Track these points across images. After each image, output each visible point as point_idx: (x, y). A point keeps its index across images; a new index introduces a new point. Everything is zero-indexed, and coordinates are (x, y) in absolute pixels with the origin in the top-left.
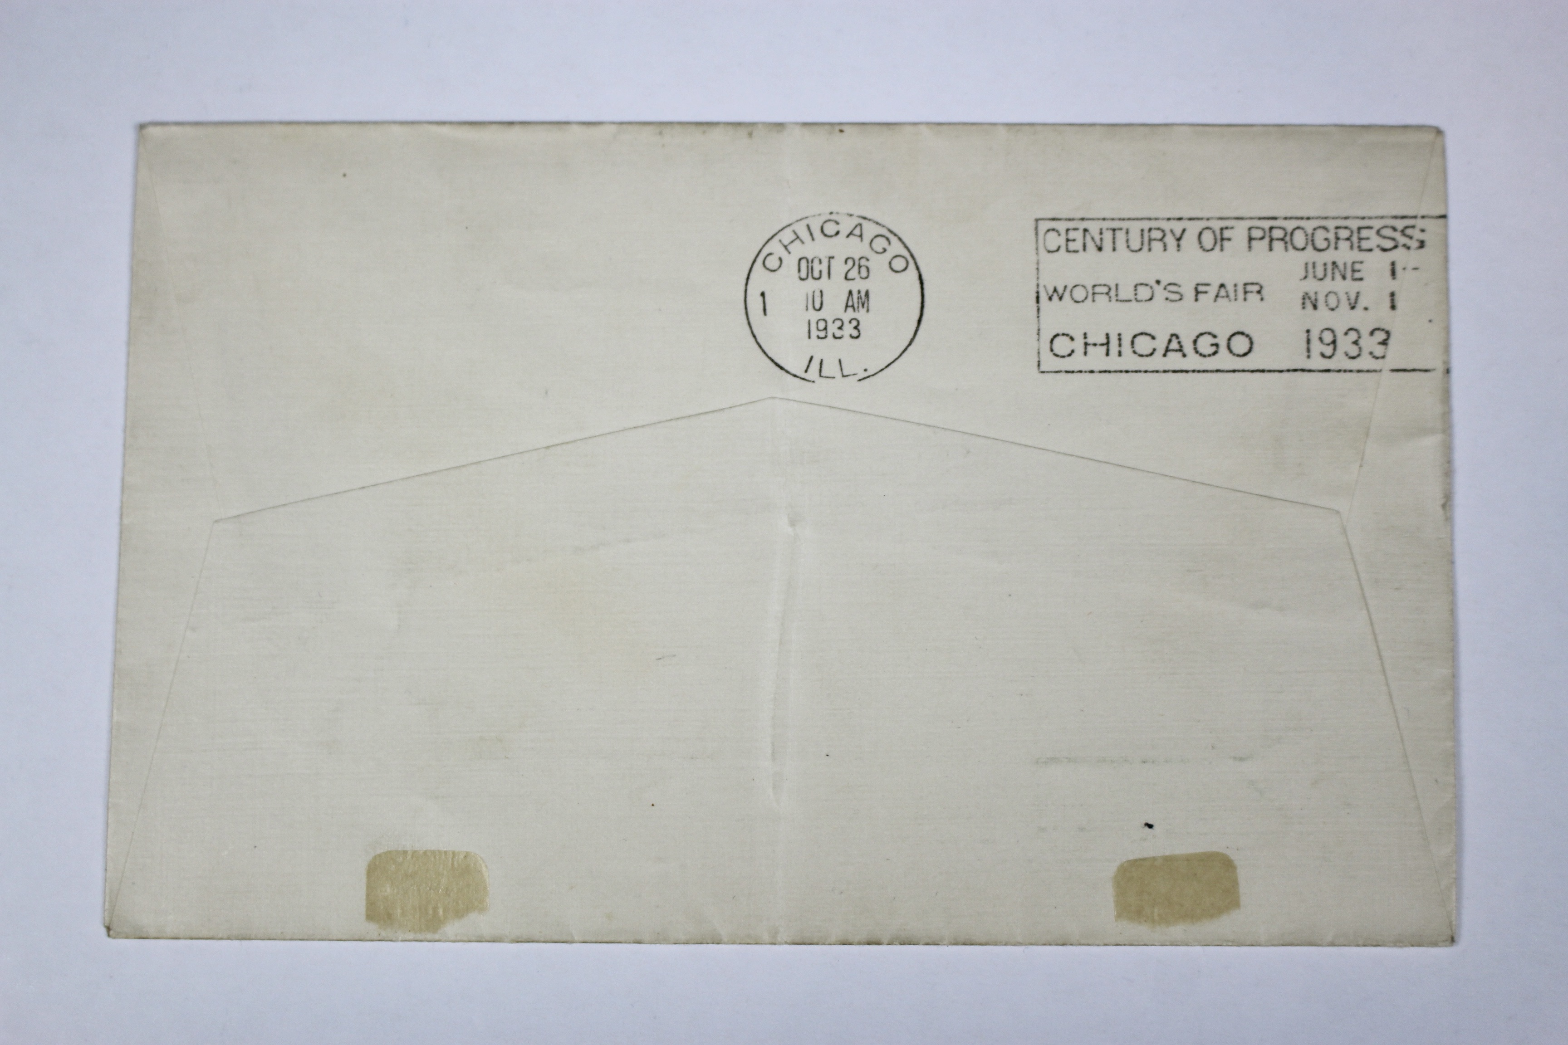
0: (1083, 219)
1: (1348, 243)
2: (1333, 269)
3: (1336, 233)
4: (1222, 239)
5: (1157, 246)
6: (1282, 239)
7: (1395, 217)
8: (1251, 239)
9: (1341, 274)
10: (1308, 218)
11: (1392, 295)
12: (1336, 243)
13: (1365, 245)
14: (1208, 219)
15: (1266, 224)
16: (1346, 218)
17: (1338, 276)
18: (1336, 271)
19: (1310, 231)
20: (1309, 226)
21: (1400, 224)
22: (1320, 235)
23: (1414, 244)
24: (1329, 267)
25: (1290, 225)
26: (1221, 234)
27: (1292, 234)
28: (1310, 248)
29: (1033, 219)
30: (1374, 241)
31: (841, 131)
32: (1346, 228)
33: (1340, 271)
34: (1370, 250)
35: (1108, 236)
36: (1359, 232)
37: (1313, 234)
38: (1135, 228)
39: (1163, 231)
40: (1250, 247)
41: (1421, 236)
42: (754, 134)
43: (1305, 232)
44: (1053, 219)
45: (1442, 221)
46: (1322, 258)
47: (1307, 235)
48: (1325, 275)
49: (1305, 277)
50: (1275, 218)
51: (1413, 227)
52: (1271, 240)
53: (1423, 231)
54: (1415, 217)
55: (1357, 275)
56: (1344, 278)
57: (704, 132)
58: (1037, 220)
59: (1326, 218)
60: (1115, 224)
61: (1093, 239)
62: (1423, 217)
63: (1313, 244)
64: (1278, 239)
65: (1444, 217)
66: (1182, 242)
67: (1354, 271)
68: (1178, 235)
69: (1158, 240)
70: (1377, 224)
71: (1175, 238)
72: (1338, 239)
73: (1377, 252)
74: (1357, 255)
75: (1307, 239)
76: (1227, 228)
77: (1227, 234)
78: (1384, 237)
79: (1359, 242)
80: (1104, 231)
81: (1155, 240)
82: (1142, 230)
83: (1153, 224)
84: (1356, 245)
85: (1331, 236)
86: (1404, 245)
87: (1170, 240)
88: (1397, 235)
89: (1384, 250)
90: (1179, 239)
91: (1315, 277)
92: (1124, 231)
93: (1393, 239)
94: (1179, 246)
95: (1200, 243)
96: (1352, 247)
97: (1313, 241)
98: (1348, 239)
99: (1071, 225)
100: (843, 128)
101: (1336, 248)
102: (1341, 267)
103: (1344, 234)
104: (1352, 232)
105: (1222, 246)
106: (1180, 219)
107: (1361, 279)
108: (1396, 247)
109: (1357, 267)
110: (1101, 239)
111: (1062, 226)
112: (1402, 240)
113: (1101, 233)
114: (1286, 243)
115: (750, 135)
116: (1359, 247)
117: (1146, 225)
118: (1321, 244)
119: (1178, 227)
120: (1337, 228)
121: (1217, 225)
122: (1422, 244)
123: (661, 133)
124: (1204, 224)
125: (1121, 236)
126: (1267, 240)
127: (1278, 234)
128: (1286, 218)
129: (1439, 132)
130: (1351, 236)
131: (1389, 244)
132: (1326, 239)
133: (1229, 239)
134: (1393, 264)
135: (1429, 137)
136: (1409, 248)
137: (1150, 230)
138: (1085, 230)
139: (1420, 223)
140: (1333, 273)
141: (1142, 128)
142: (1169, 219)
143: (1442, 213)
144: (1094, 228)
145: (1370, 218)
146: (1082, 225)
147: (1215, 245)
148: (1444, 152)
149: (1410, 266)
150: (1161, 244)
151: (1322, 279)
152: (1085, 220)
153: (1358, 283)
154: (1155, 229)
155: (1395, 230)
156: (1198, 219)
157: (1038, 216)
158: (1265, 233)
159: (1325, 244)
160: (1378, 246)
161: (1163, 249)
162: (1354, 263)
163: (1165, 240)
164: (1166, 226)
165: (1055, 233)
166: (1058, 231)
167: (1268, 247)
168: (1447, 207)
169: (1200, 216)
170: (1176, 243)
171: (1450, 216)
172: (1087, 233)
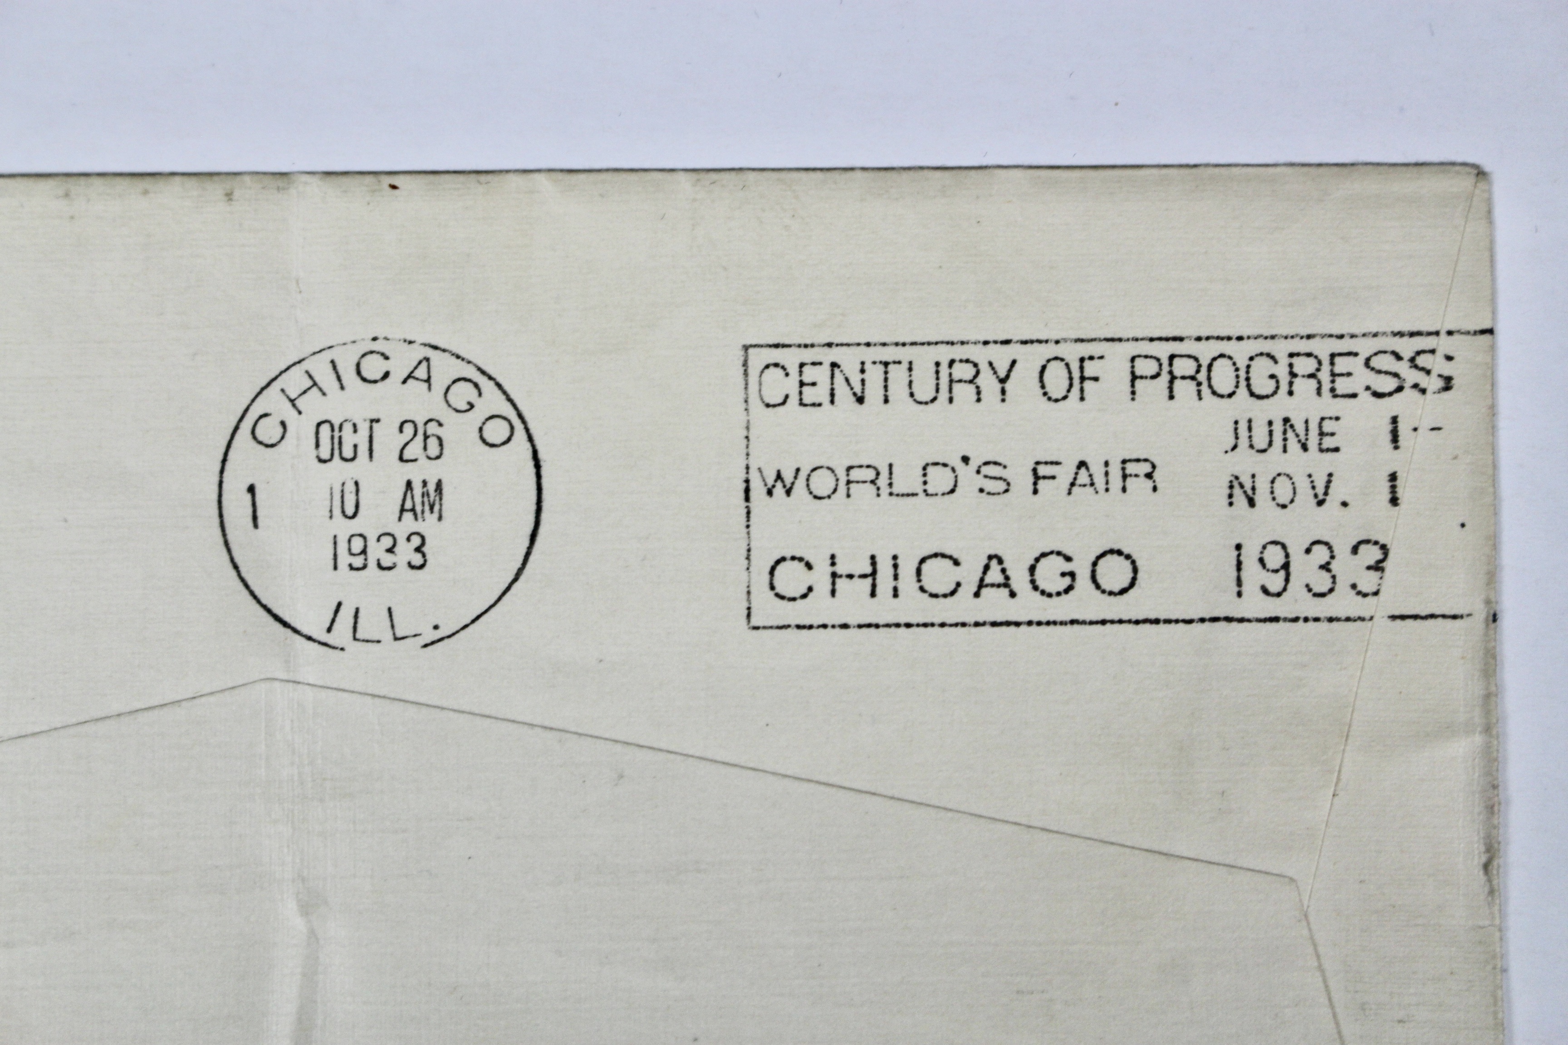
0: (829, 345)
1: (1313, 383)
2: (1285, 432)
3: (1291, 365)
4: (1083, 379)
5: (963, 392)
6: (1193, 378)
7: (1400, 334)
8: (1134, 377)
9: (1299, 441)
10: (1240, 338)
11: (1393, 477)
12: (1291, 384)
13: (1343, 387)
14: (1057, 342)
15: (1163, 350)
16: (1309, 337)
17: (1293, 445)
18: (1290, 434)
19: (1242, 364)
20: (1241, 352)
21: (1407, 347)
22: (1262, 368)
23: (1433, 383)
24: (1278, 428)
25: (1206, 351)
26: (1082, 368)
27: (1210, 366)
28: (1243, 391)
29: (740, 347)
30: (1362, 378)
31: (394, 187)
32: (1309, 355)
33: (1297, 436)
34: (1354, 396)
35: (875, 375)
36: (1332, 363)
37: (1248, 367)
38: (924, 359)
39: (976, 365)
40: (1133, 393)
41: (1447, 369)
42: (237, 194)
43: (1234, 364)
44: (776, 346)
45: (1487, 337)
46: (1261, 412)
47: (1237, 370)
48: (1270, 444)
49: (1235, 447)
50: (1181, 339)
51: (1433, 352)
52: (1173, 378)
53: (1449, 358)
54: (1437, 333)
55: (1328, 442)
56: (1305, 448)
57: (146, 192)
58: (746, 348)
59: (1273, 337)
60: (888, 354)
61: (847, 380)
62: (1450, 333)
63: (1249, 386)
64: (1183, 378)
65: (1490, 331)
66: (1008, 386)
67: (1322, 434)
68: (1002, 374)
69: (965, 382)
70: (1366, 347)
71: (998, 377)
72: (1293, 375)
73: (1365, 396)
74: (1328, 406)
75: (1237, 377)
76: (1091, 358)
77: (1090, 369)
78: (1379, 372)
79: (1333, 382)
80: (868, 366)
81: (960, 381)
82: (938, 364)
83: (958, 352)
84: (1326, 386)
85: (1282, 371)
86: (1415, 386)
87: (987, 381)
88: (1403, 368)
89: (1378, 395)
90: (1003, 381)
91: (1251, 446)
92: (905, 365)
93: (1396, 375)
94: (1003, 392)
95: (1043, 387)
96: (1319, 392)
97: (1248, 379)
98: (1312, 376)
99: (808, 355)
100: (395, 181)
101: (1291, 393)
102: (1300, 428)
103: (1304, 366)
104: (1320, 363)
105: (1082, 390)
106: (1007, 342)
107: (1337, 450)
108: (1400, 389)
109: (1328, 426)
110: (863, 381)
111: (791, 358)
112: (1411, 376)
113: (863, 371)
114: (1199, 384)
115: (229, 196)
116: (1333, 390)
117: (944, 354)
118: (1263, 385)
119: (1001, 357)
120: (1291, 355)
121: (1072, 353)
122: (1448, 383)
123: (67, 195)
124: (1051, 350)
125: (898, 374)
126: (1165, 378)
127: (1183, 367)
128: (1199, 339)
129: (1480, 174)
130: (1318, 370)
131: (1387, 384)
132: (1272, 376)
133: (1096, 379)
134: (1394, 420)
135: (1464, 183)
136: (1423, 391)
137: (952, 363)
138: (834, 365)
139: (1444, 344)
140: (1285, 440)
141: (938, 174)
142: (986, 343)
143: (1487, 325)
144: (849, 360)
145: (1353, 336)
146: (828, 356)
147: (1069, 391)
148: (1490, 212)
149: (1425, 424)
150: (971, 388)
151: (1264, 451)
152: (834, 346)
153: (1330, 455)
154: (961, 361)
155: (1399, 357)
156: (1039, 341)
157: (748, 342)
158: (1160, 365)
159: (1271, 385)
160: (1368, 388)
161: (975, 397)
162: (1323, 419)
163: (978, 381)
164: (980, 355)
165: (779, 372)
166: (783, 368)
167: (1166, 392)
168: (1494, 313)
169: (1043, 337)
170: (999, 386)
171: (1500, 330)
172: (837, 371)
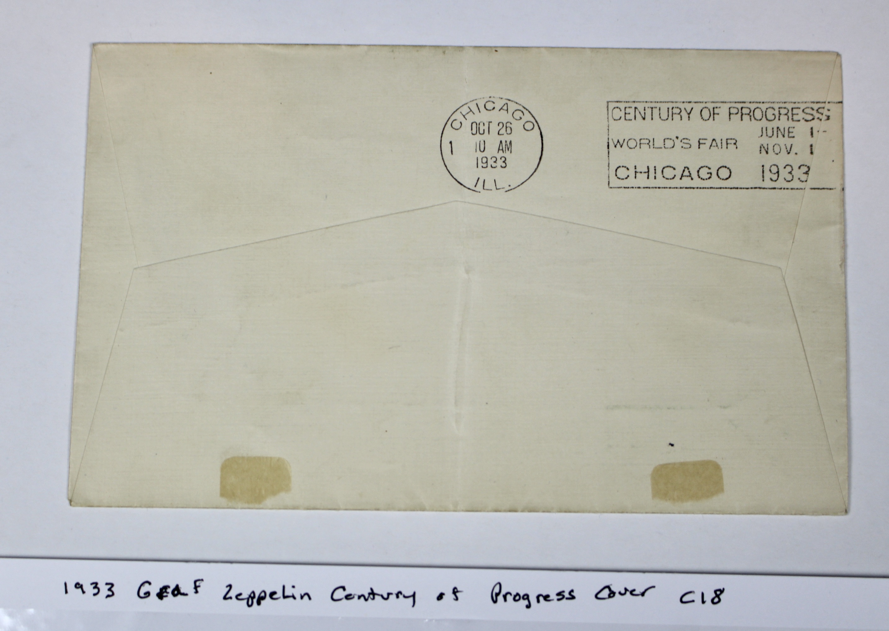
0: (634, 102)
1: (786, 117)
2: (777, 131)
3: (779, 111)
4: (714, 114)
5: (677, 117)
6: (749, 114)
7: (813, 102)
8: (730, 114)
9: (782, 134)
10: (763, 103)
11: (811, 146)
12: (779, 117)
13: (795, 118)
14: (706, 103)
15: (739, 106)
16: (785, 103)
17: (780, 135)
18: (779, 132)
19: (764, 110)
20: (764, 107)
21: (816, 106)
22: (770, 112)
23: (824, 118)
24: (775, 130)
25: (752, 107)
26: (714, 111)
27: (754, 111)
28: (764, 118)
29: (606, 102)
30: (801, 116)
31: (496, 51)
32: (785, 108)
33: (781, 132)
34: (799, 121)
35: (648, 111)
36: (792, 111)
37: (766, 111)
38: (664, 107)
39: (680, 109)
40: (730, 118)
41: (828, 113)
42: (446, 52)
43: (761, 110)
44: (617, 102)
45: (840, 104)
46: (770, 125)
47: (762, 112)
48: (773, 135)
49: (762, 136)
50: (744, 102)
51: (824, 108)
52: (742, 115)
53: (829, 110)
54: (825, 102)
55: (791, 135)
56: (784, 136)
57: (418, 51)
58: (608, 102)
59: (774, 102)
60: (653, 105)
61: (640, 113)
62: (829, 103)
63: (766, 117)
64: (746, 114)
65: (841, 102)
66: (691, 115)
67: (789, 132)
68: (689, 112)
69: (677, 114)
70: (803, 106)
71: (687, 113)
72: (780, 114)
73: (802, 122)
74: (791, 124)
75: (763, 114)
76: (717, 108)
77: (716, 111)
78: (807, 114)
79: (792, 116)
80: (646, 108)
81: (675, 114)
82: (668, 108)
83: (675, 105)
84: (790, 118)
85: (776, 113)
86: (818, 118)
87: (684, 114)
88: (814, 113)
89: (807, 121)
90: (689, 114)
91: (767, 135)
92: (658, 108)
93: (812, 115)
94: (689, 117)
95: (701, 116)
96: (788, 119)
97: (766, 115)
98: (786, 114)
99: (627, 105)
100: (497, 49)
101: (779, 119)
102: (782, 130)
103: (783, 111)
104: (788, 111)
105: (714, 117)
106: (690, 102)
107: (794, 137)
108: (813, 119)
109: (791, 130)
110: (645, 113)
111: (622, 106)
112: (817, 115)
113: (645, 110)
114: (751, 116)
115: (444, 52)
116: (792, 119)
117: (670, 105)
118: (770, 117)
119: (688, 107)
120: (779, 108)
121: (711, 106)
122: (828, 118)
123: (393, 51)
124: (703, 105)
125: (656, 111)
126: (740, 114)
127: (745, 111)
128: (750, 102)
129: (838, 55)
130: (788, 113)
131: (809, 117)
132: (773, 114)
133: (718, 114)
134: (812, 128)
135: (834, 57)
136: (821, 120)
137: (673, 108)
138: (635, 108)
139: (827, 106)
140: (777, 134)
141: (668, 51)
142: (683, 102)
143: (840, 100)
144: (640, 107)
145: (799, 103)
146: (634, 105)
147: (710, 117)
148: (841, 66)
149: (821, 130)
150: (679, 116)
151: (771, 137)
152: (636, 102)
153: (792, 139)
154: (676, 108)
155: (813, 109)
156: (700, 102)
157: (609, 100)
158: (738, 110)
159: (773, 117)
160: (803, 118)
161: (680, 119)
162: (789, 128)
163: (681, 114)
164: (682, 106)
165: (618, 110)
166: (620, 108)
167: (740, 118)
168: (843, 97)
169: (701, 101)
170: (687, 116)
171: (844, 102)
172: (636, 110)
